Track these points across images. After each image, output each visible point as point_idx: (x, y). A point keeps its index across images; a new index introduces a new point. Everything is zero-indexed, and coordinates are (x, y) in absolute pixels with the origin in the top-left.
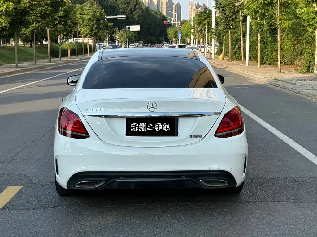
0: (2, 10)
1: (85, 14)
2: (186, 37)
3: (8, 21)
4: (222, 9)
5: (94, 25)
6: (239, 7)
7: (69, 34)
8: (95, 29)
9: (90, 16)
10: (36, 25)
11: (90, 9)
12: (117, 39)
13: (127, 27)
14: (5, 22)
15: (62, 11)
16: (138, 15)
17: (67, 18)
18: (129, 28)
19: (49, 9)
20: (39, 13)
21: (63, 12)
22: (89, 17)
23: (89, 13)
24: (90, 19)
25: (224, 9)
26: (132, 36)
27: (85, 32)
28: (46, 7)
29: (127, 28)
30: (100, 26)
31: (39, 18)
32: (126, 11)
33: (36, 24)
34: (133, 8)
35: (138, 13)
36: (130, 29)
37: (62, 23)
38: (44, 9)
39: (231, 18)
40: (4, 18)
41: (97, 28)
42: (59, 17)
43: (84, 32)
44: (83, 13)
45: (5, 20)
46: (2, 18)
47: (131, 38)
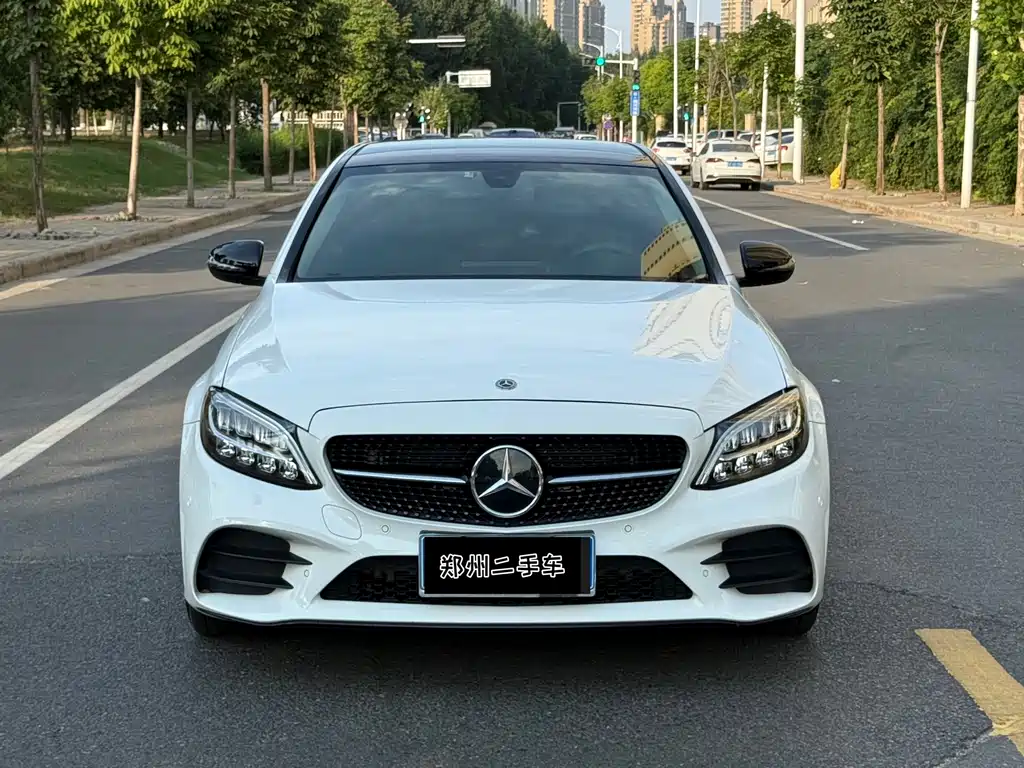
0: (177, 15)
1: (354, 31)
2: (652, 108)
3: (190, 51)
4: (857, 17)
5: (379, 67)
6: (932, 9)
7: (315, 95)
8: (382, 81)
9: (371, 34)
10: (241, 65)
11: (369, 15)
12: (426, 115)
13: (449, 74)
14: (179, 55)
15: (313, 20)
16: (482, 36)
17: (328, 41)
18: (455, 79)
19: (284, 13)
20: (253, 27)
21: (318, 22)
22: (365, 40)
23: (366, 28)
24: (369, 45)
25: (862, 16)
26: (462, 107)
27: (354, 91)
28: (275, 7)
29: (448, 80)
30: (398, 70)
31: (250, 41)
32: (440, 21)
33: (241, 61)
34: (464, 11)
35: (482, 31)
36: (457, 81)
37: (313, 61)
38: (270, 13)
39: (888, 45)
40: (178, 42)
41: (388, 77)
42: (304, 39)
43: (350, 91)
44: (348, 28)
45: (181, 49)
46: (172, 42)
47: (462, 111)
